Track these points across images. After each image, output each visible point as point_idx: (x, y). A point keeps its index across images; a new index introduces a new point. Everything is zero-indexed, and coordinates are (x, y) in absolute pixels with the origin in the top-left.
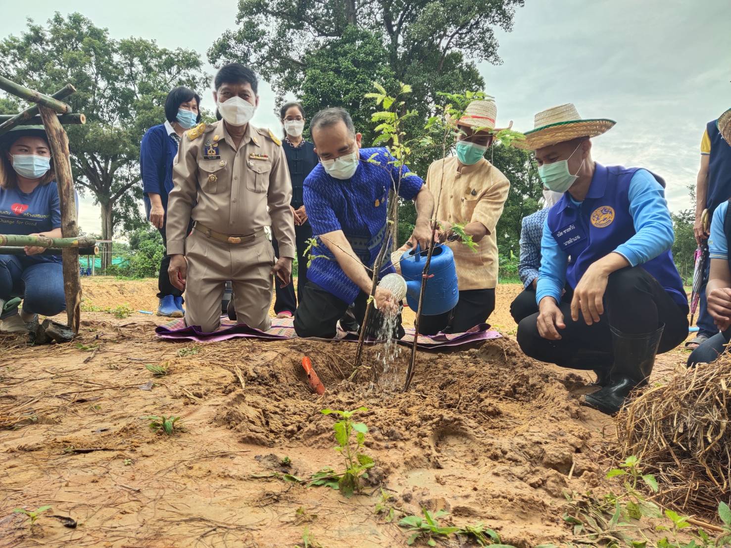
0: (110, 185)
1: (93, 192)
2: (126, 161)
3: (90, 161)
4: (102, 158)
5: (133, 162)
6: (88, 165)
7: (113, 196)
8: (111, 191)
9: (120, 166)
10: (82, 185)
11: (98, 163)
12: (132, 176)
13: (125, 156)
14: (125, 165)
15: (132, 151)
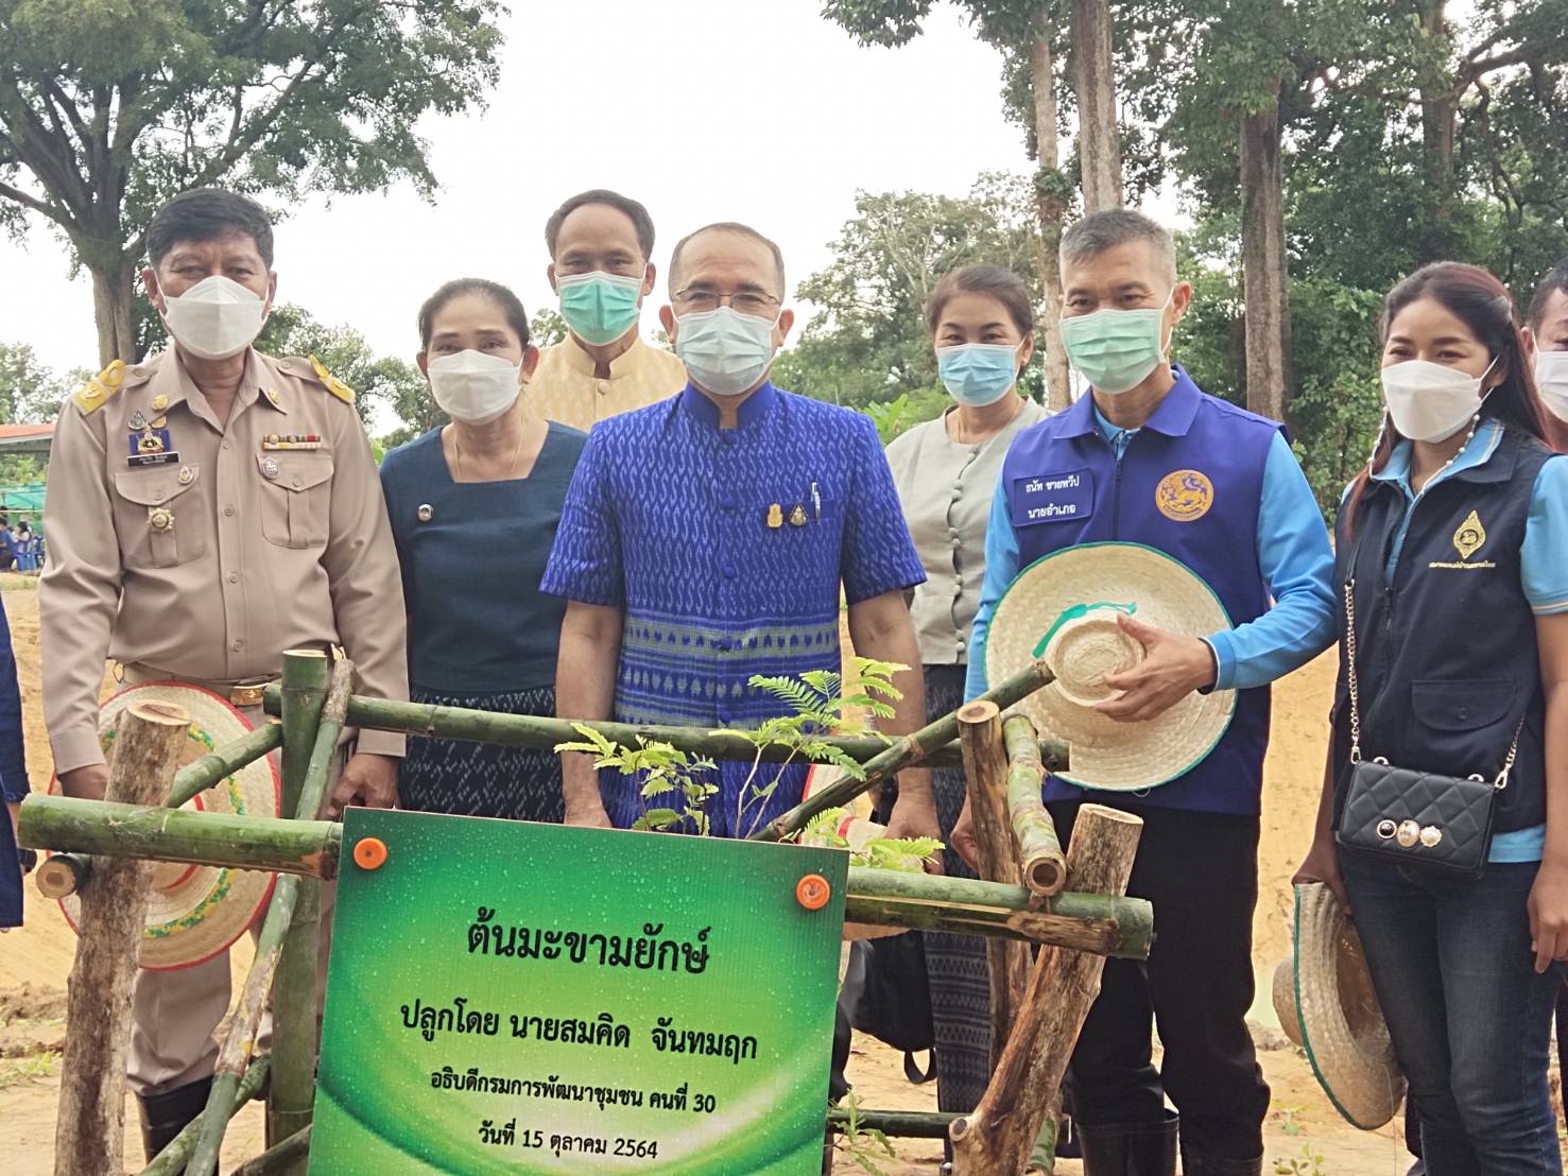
0: (121, 193)
1: (61, 229)
2: (173, 95)
3: (38, 103)
4: (82, 88)
5: (199, 99)
6: (35, 120)
7: (134, 238)
8: (124, 216)
9: (151, 119)
10: (16, 203)
11: (70, 106)
12: (200, 154)
13: (170, 76)
14: (168, 116)
15: (192, 56)
